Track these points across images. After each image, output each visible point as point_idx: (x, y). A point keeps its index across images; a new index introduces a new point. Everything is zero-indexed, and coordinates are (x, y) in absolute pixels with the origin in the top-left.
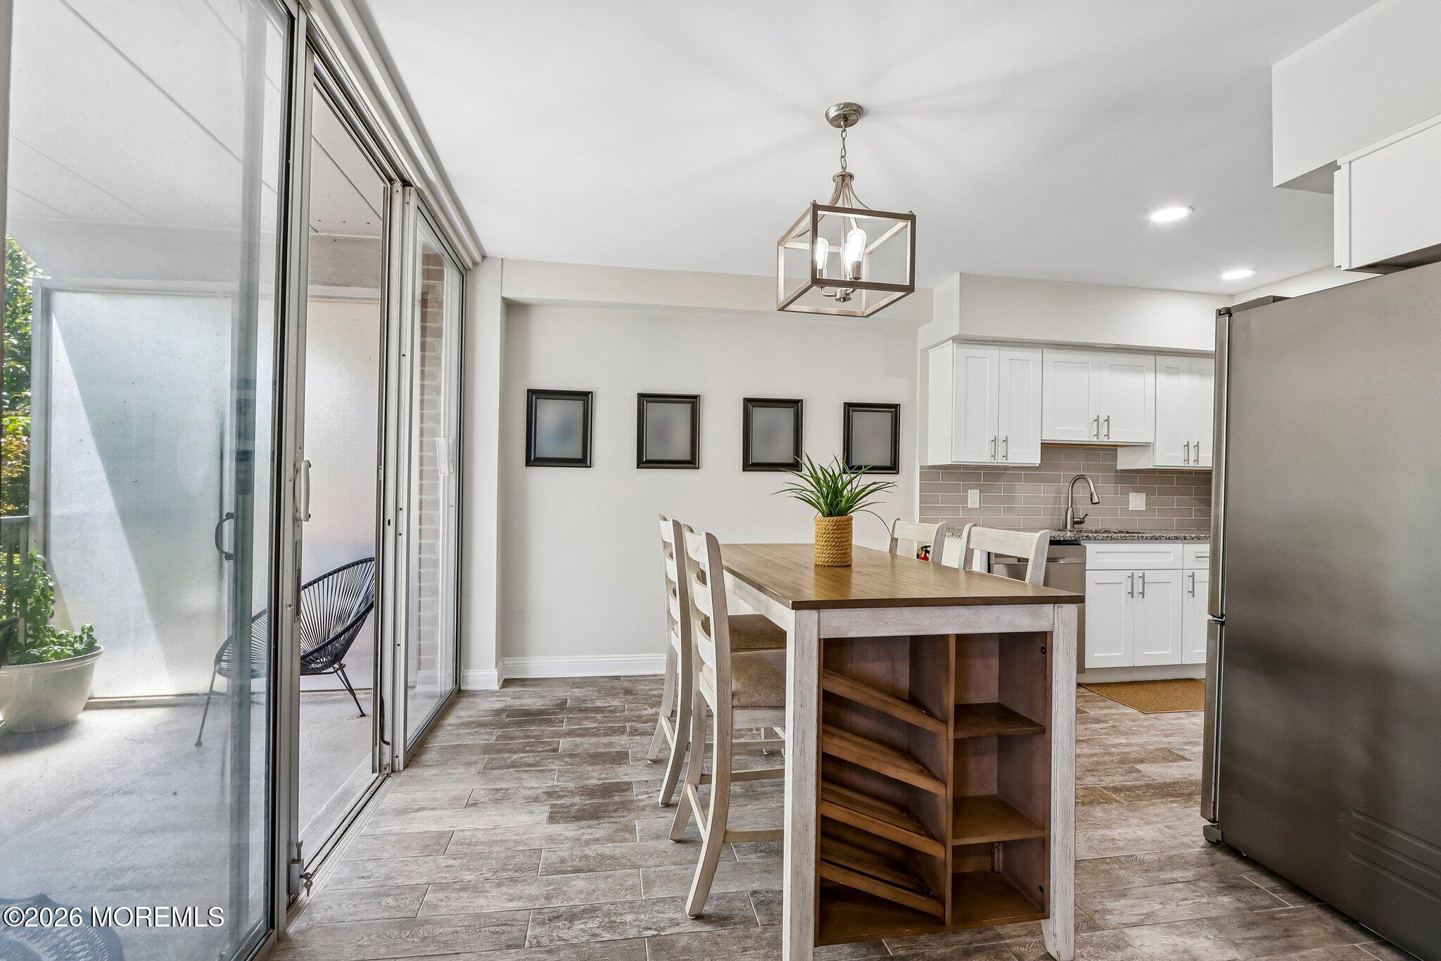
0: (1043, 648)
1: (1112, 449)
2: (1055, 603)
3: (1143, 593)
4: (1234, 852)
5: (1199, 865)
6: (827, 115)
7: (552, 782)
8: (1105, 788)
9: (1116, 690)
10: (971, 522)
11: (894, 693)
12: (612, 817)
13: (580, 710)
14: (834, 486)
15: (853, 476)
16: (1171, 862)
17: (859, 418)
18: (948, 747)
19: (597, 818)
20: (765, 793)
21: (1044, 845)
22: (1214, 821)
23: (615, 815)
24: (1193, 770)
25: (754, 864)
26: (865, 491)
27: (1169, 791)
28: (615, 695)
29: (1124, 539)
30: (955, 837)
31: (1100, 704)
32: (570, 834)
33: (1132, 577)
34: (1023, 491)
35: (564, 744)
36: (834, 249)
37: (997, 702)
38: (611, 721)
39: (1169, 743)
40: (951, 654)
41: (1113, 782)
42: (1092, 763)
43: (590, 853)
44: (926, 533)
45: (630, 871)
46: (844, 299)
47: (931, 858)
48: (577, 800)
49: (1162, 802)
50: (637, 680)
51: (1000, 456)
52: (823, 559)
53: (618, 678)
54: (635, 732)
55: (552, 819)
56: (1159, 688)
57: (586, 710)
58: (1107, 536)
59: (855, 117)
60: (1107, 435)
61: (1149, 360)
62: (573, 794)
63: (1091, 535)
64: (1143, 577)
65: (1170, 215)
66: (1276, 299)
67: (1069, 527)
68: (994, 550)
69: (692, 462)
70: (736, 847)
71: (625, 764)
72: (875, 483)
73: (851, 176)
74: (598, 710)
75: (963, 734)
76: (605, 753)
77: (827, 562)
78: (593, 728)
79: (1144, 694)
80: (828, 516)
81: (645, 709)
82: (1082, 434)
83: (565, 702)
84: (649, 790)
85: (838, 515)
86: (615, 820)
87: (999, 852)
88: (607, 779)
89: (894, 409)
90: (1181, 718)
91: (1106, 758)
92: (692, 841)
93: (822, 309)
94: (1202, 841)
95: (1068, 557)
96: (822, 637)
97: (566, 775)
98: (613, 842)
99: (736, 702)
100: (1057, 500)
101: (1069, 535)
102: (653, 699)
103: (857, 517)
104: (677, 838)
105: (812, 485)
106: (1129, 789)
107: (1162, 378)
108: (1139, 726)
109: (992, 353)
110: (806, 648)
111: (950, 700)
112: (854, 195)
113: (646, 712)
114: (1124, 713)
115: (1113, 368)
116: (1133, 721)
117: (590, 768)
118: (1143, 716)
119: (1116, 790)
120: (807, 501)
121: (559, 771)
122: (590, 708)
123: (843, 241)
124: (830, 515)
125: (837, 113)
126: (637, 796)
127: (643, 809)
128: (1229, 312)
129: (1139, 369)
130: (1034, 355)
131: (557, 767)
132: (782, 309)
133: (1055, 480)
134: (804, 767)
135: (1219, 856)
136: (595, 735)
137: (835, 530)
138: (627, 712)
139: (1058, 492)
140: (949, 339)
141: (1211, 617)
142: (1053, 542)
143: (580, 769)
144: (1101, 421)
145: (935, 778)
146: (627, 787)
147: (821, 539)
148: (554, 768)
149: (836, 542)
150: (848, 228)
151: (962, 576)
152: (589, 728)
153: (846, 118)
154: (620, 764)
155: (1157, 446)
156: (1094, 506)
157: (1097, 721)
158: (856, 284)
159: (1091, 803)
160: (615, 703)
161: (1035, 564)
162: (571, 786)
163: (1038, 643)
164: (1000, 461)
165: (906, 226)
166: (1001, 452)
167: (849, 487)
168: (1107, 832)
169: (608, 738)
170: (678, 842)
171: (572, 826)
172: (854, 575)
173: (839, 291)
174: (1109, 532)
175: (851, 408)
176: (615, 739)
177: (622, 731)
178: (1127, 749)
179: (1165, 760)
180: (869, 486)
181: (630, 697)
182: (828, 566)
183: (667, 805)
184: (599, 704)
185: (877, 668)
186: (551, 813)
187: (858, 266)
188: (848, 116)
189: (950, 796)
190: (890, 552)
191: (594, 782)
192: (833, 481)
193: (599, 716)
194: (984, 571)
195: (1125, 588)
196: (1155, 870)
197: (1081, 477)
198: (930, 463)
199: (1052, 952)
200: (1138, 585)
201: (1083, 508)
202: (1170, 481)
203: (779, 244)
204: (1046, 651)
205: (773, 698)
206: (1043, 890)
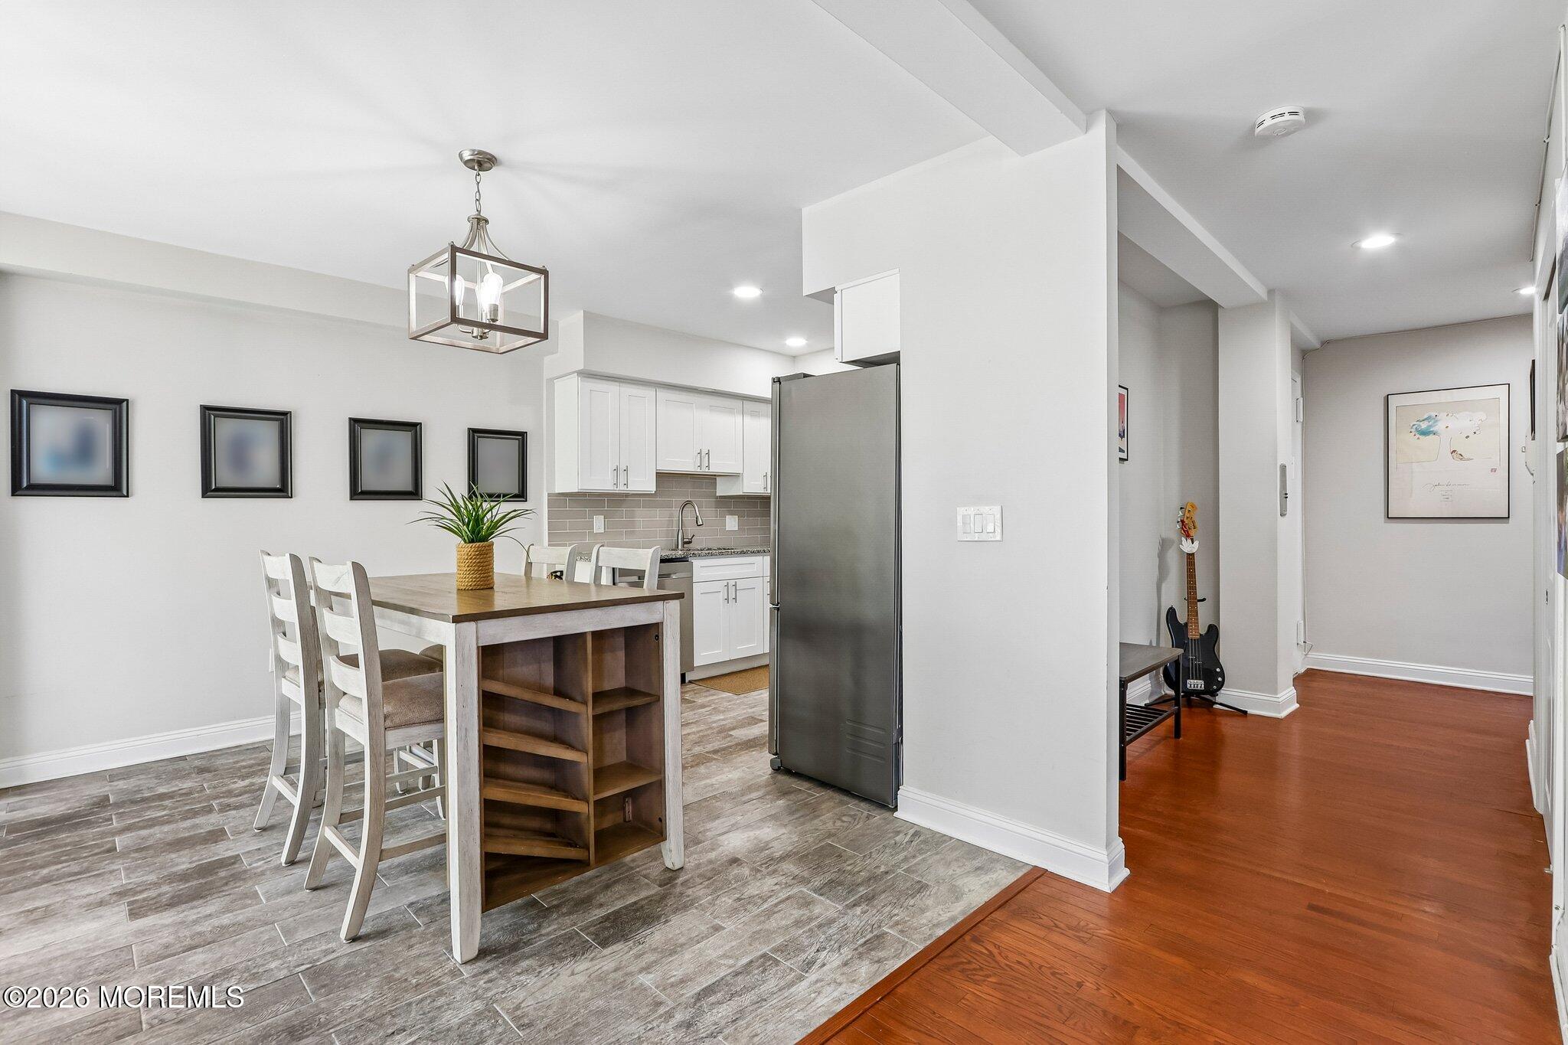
0: (657, 636)
1: (712, 479)
2: (664, 600)
3: (735, 599)
4: (788, 772)
5: (766, 786)
6: (461, 157)
7: (123, 880)
8: (707, 752)
9: (717, 681)
10: (598, 543)
11: (541, 689)
12: (223, 891)
13: (134, 802)
14: (476, 514)
15: (493, 504)
16: (750, 789)
17: (485, 445)
18: (588, 723)
19: (201, 898)
20: (406, 826)
21: (660, 785)
22: (776, 754)
23: (224, 888)
24: (763, 729)
25: (406, 884)
26: (506, 518)
27: (750, 745)
28: (186, 776)
29: (721, 554)
30: (595, 794)
31: (705, 694)
32: (169, 921)
33: (727, 585)
34: (642, 516)
35: (120, 842)
36: (470, 285)
37: (623, 685)
38: (187, 804)
39: (753, 712)
40: (588, 650)
41: (713, 747)
42: (699, 737)
43: (205, 929)
44: (559, 557)
45: (262, 929)
46: (481, 336)
47: (577, 814)
48: (165, 888)
49: (746, 753)
50: (214, 756)
51: (622, 484)
52: (467, 583)
53: (183, 758)
54: (226, 808)
55: (134, 914)
56: (748, 675)
57: (144, 800)
58: (709, 553)
59: (488, 165)
60: (708, 466)
61: (738, 403)
62: (156, 884)
63: (696, 552)
64: (735, 585)
65: (747, 292)
66: (806, 376)
67: (680, 547)
68: (618, 566)
69: (282, 489)
70: (383, 876)
71: (222, 840)
72: (515, 511)
73: (487, 221)
74: (162, 797)
75: (599, 711)
76: (191, 836)
77: (471, 585)
78: (163, 816)
79: (736, 681)
80: (470, 542)
81: (235, 783)
82: (688, 465)
83: (107, 798)
84: (265, 856)
85: (480, 541)
86: (227, 893)
87: (629, 805)
88: (199, 860)
89: (521, 437)
90: (762, 694)
91: (709, 732)
92: (332, 885)
93: (456, 342)
94: (770, 770)
95: (678, 573)
96: (480, 645)
97: (139, 870)
98: (232, 912)
99: (388, 723)
100: (670, 523)
101: (679, 553)
102: (243, 771)
103: (498, 543)
104: (314, 886)
105: (454, 514)
106: (724, 749)
107: (748, 419)
108: (734, 704)
109: (613, 388)
110: (466, 655)
111: (589, 687)
112: (489, 239)
113: (237, 785)
114: (722, 697)
115: (712, 408)
116: (730, 701)
117: (173, 856)
118: (736, 697)
119: (715, 752)
120: (448, 529)
121: (126, 869)
122: (150, 797)
123: (479, 280)
124: (472, 541)
125: (472, 157)
126: (250, 865)
127: (263, 873)
128: (778, 380)
129: (731, 411)
130: (649, 393)
131: (121, 867)
132: (415, 338)
133: (668, 505)
134: (468, 759)
135: (781, 778)
136: (168, 822)
137: (477, 555)
138: (208, 791)
139: (671, 516)
140: (574, 372)
141: (771, 606)
142: (663, 561)
143: (160, 859)
144: (703, 453)
145: (578, 750)
146: (236, 859)
147: (463, 565)
148: (116, 867)
149: (479, 567)
150: (484, 272)
151: (593, 588)
152: (156, 818)
153: (480, 164)
154: (216, 842)
155: (744, 475)
156: (698, 528)
157: (703, 706)
158: (492, 326)
159: (697, 765)
160: (187, 784)
161: (650, 573)
162: (152, 878)
163: (651, 633)
164: (621, 488)
165: (540, 278)
166: (622, 480)
167: (489, 515)
168: (708, 781)
169: (189, 821)
170: (315, 889)
171: (172, 912)
172: (496, 594)
173: (476, 331)
174: (711, 549)
175: (475, 435)
176: (200, 820)
177: (209, 810)
178: (724, 723)
179: (749, 724)
180: (510, 513)
181: (207, 775)
182: (472, 590)
183: (292, 862)
184: (162, 790)
185: (525, 670)
186: (130, 910)
187: (495, 309)
188: (482, 162)
189: (591, 761)
190: (525, 575)
191: (183, 867)
192: (474, 509)
193: (167, 803)
194: (610, 583)
195: (722, 595)
196: (739, 796)
197: (688, 503)
198: (559, 489)
199: (669, 865)
200: (732, 592)
201: (691, 530)
202: (755, 505)
203: (409, 271)
204: (658, 637)
205: (428, 714)
206: (662, 820)
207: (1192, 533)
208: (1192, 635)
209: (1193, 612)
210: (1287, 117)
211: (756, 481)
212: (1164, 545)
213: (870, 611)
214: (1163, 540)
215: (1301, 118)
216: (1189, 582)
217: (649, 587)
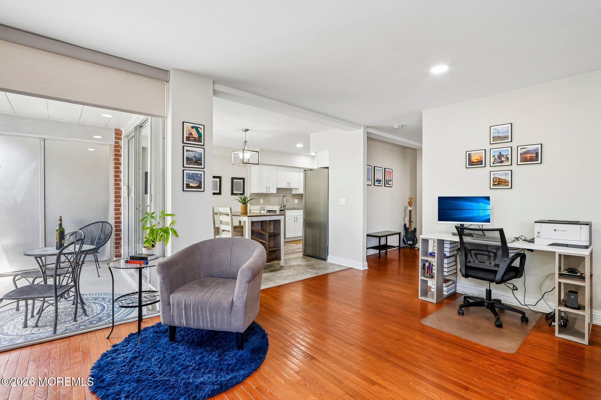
1: (291, 190)
2: (281, 215)
4: (306, 256)
5: (301, 258)
6: (242, 130)
11: (259, 230)
14: (245, 199)
18: (268, 237)
21: (280, 250)
22: (304, 253)
27: (298, 252)
29: (293, 209)
30: (269, 249)
33: (295, 217)
34: (273, 199)
37: (274, 231)
40: (268, 223)
46: (245, 164)
52: (243, 212)
58: (290, 209)
60: (290, 186)
61: (298, 169)
63: (287, 209)
64: (297, 217)
65: (300, 146)
66: (311, 170)
67: (283, 207)
73: (247, 142)
75: (270, 235)
80: (243, 204)
82: (284, 186)
85: (245, 204)
87: (274, 255)
89: (243, 179)
91: (289, 250)
96: (251, 221)
100: (280, 201)
101: (282, 209)
106: (293, 252)
107: (300, 173)
108: (295, 246)
109: (266, 167)
110: (249, 223)
111: (268, 230)
115: (291, 171)
118: (295, 244)
119: (291, 252)
125: (244, 130)
128: (305, 170)
129: (296, 171)
130: (275, 168)
133: (279, 196)
135: (304, 256)
137: (245, 207)
139: (280, 199)
141: (303, 220)
142: (280, 210)
144: (289, 183)
145: (266, 241)
149: (245, 209)
155: (298, 189)
156: (287, 202)
158: (248, 163)
161: (278, 211)
164: (268, 192)
165: (257, 153)
166: (268, 190)
175: (233, 179)
178: (293, 248)
179: (298, 249)
185: (256, 227)
187: (248, 159)
188: (247, 130)
189: (268, 243)
195: (293, 220)
196: (296, 259)
197: (285, 196)
198: (252, 192)
199: (281, 265)
200: (296, 220)
201: (285, 203)
202: (300, 196)
203: (232, 152)
204: (280, 222)
205: (240, 234)
206: (280, 257)
207: (411, 205)
208: (410, 230)
209: (410, 225)
210: (397, 127)
211: (301, 191)
212: (406, 208)
213: (322, 220)
214: (406, 207)
215: (400, 126)
216: (409, 217)
217: (278, 213)
